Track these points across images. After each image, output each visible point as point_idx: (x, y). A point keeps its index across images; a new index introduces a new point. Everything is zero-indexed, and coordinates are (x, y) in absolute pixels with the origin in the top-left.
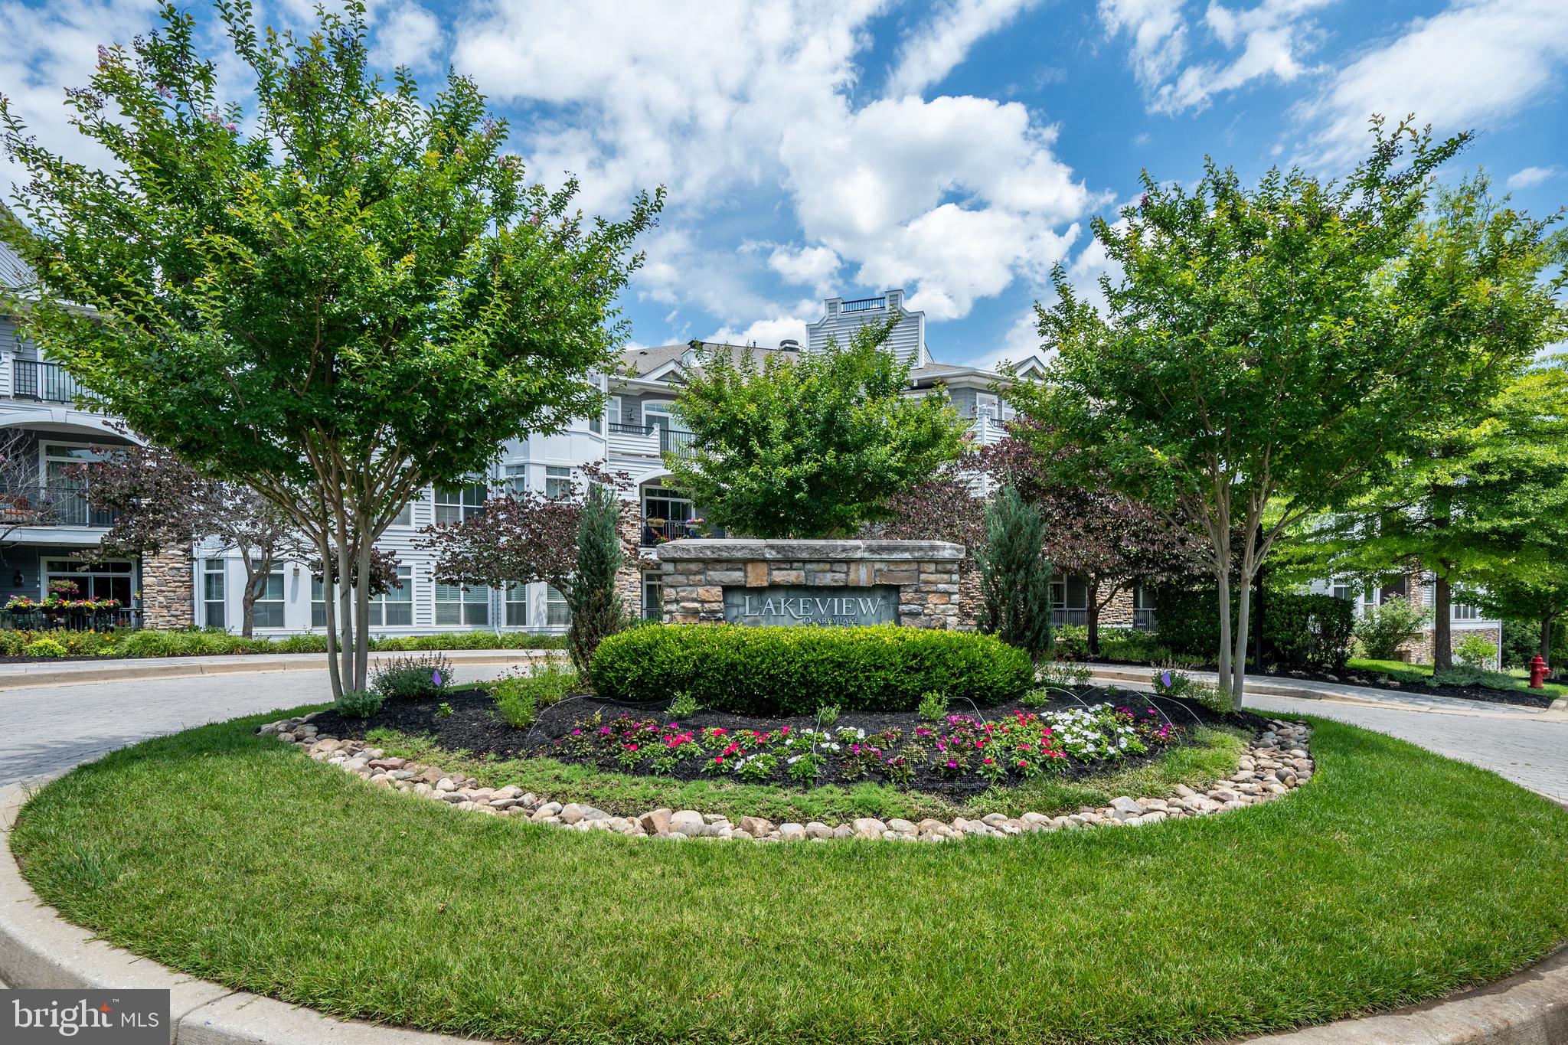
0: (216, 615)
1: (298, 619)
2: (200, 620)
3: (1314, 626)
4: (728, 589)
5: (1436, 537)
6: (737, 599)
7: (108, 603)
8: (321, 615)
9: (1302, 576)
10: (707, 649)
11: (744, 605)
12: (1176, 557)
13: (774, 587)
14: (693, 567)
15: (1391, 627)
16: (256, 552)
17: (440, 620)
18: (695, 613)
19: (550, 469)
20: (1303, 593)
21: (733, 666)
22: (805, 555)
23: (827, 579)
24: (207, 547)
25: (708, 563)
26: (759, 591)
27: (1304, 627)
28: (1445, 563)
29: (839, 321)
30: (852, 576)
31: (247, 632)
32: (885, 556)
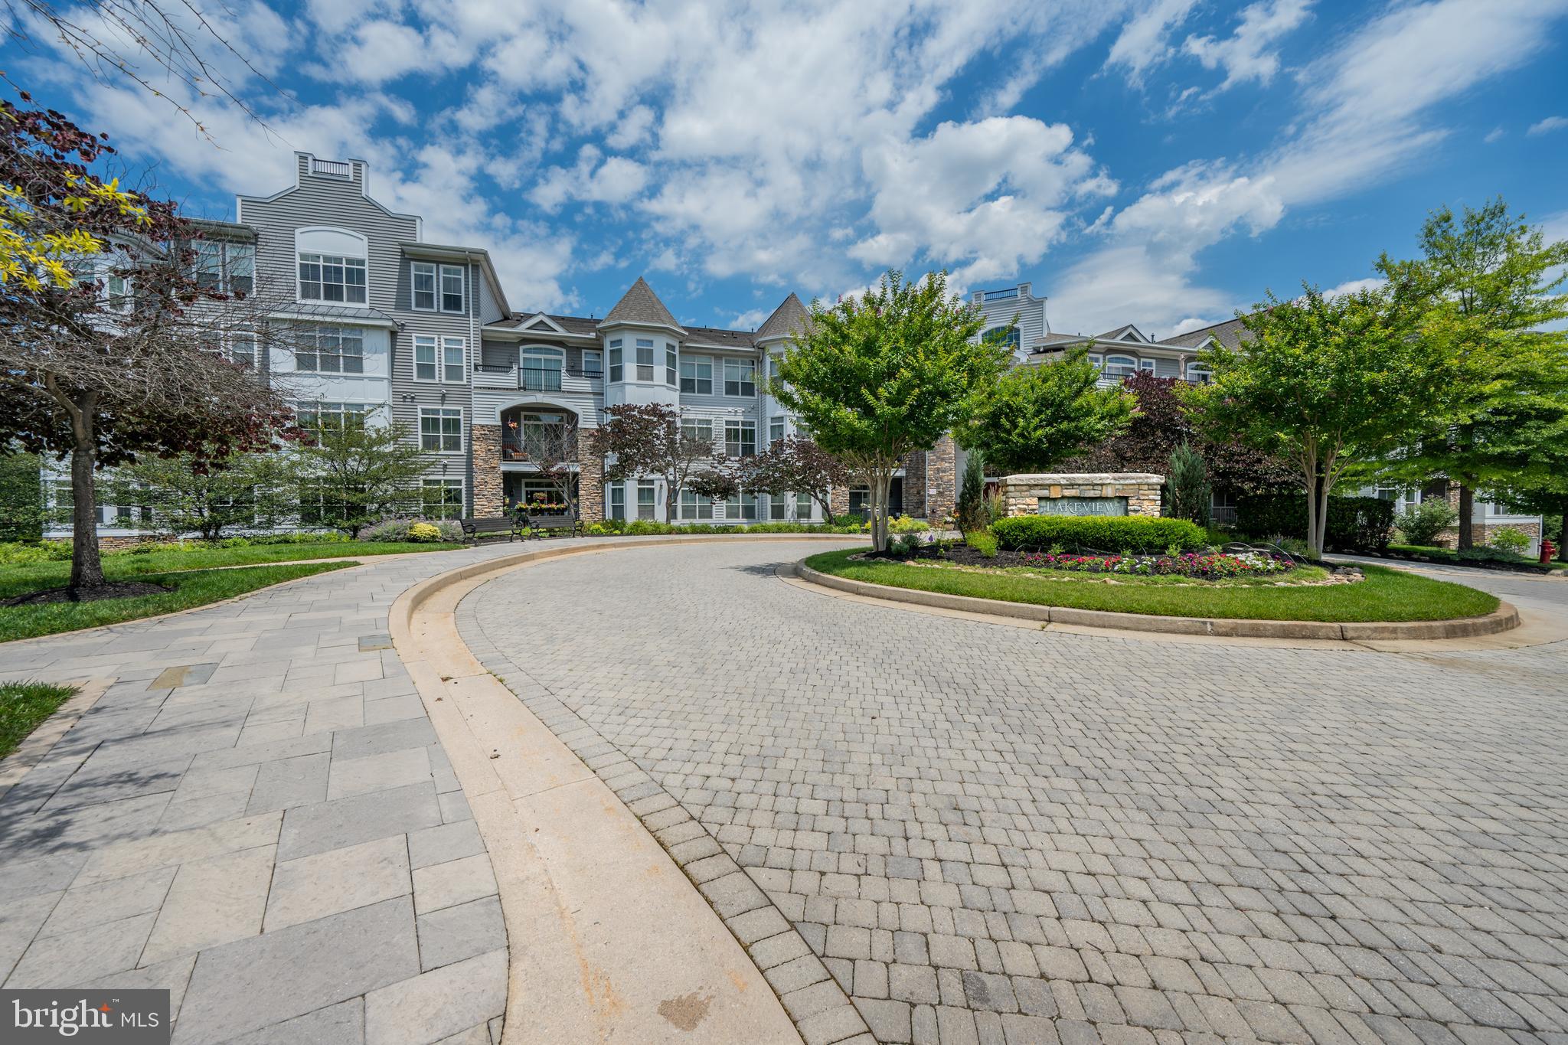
0: (618, 511)
3: (1361, 519)
4: (1040, 499)
5: (1460, 458)
6: (1043, 503)
9: (1355, 486)
10: (1062, 526)
11: (1047, 505)
12: (1256, 471)
13: (1063, 497)
14: (1024, 488)
15: (1430, 521)
17: (728, 516)
20: (1354, 496)
21: (1077, 533)
22: (1080, 482)
23: (1091, 494)
25: (1031, 486)
26: (1056, 499)
27: (1355, 519)
28: (1468, 476)
30: (1104, 491)
32: (1122, 482)
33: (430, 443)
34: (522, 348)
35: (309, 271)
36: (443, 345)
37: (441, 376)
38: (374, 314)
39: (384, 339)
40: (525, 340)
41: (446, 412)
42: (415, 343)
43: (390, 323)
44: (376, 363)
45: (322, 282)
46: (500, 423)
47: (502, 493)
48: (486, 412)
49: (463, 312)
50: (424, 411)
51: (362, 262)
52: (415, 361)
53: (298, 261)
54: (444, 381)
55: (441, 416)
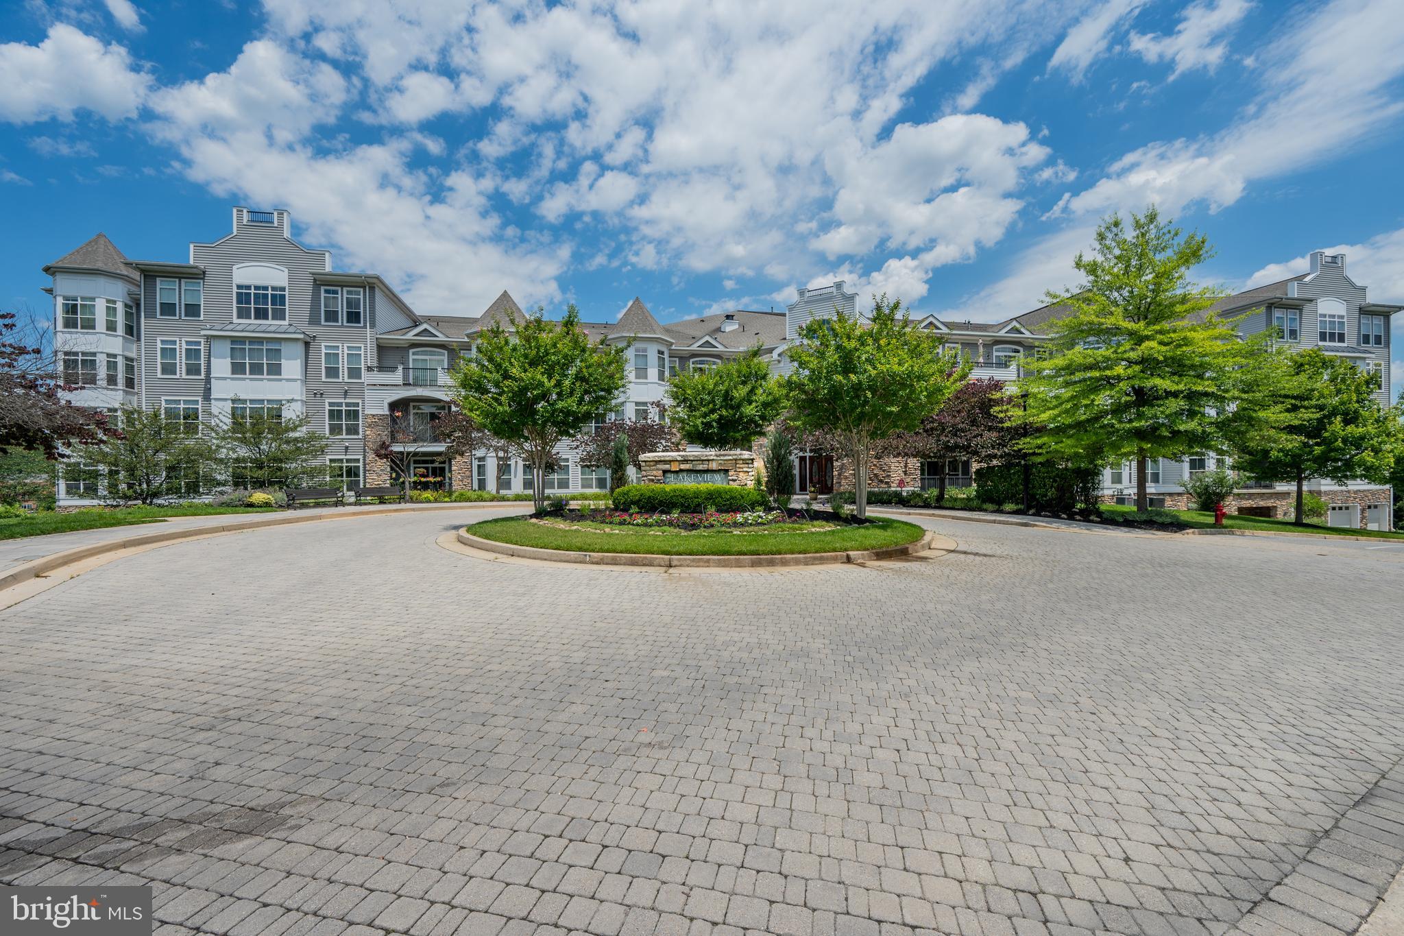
0: (482, 484)
1: (517, 486)
2: (476, 486)
4: (665, 471)
6: (668, 475)
7: (438, 479)
8: (528, 484)
11: (671, 477)
13: (681, 471)
14: (651, 463)
16: (501, 454)
17: (583, 486)
18: (653, 480)
19: (637, 404)
22: (692, 458)
23: (700, 467)
24: (480, 453)
26: (676, 472)
29: (806, 302)
30: (710, 466)
31: (498, 492)
32: (722, 457)
33: (335, 430)
34: (411, 351)
35: (243, 298)
36: (346, 351)
37: (344, 376)
38: (292, 329)
39: (300, 348)
40: (414, 345)
41: (348, 405)
42: (324, 351)
43: (301, 336)
44: (292, 367)
45: (252, 306)
46: (388, 413)
47: (389, 469)
48: (375, 405)
49: (362, 325)
50: (331, 404)
51: (283, 289)
52: (323, 365)
53: (235, 290)
54: (346, 380)
55: (344, 408)
